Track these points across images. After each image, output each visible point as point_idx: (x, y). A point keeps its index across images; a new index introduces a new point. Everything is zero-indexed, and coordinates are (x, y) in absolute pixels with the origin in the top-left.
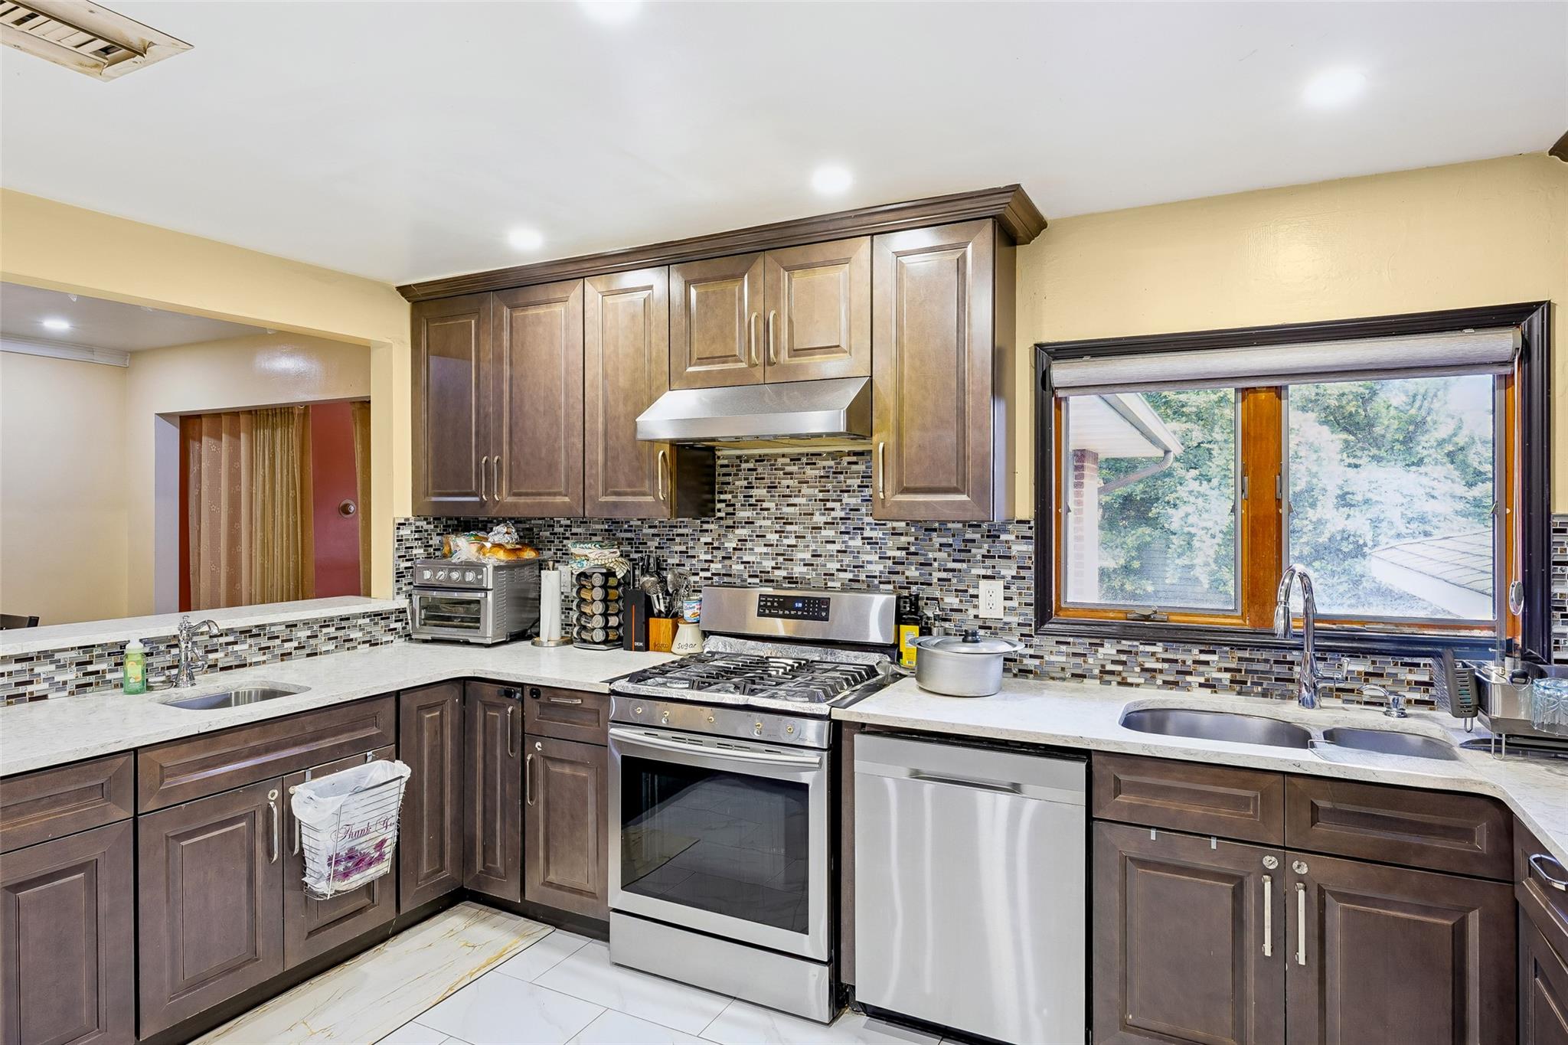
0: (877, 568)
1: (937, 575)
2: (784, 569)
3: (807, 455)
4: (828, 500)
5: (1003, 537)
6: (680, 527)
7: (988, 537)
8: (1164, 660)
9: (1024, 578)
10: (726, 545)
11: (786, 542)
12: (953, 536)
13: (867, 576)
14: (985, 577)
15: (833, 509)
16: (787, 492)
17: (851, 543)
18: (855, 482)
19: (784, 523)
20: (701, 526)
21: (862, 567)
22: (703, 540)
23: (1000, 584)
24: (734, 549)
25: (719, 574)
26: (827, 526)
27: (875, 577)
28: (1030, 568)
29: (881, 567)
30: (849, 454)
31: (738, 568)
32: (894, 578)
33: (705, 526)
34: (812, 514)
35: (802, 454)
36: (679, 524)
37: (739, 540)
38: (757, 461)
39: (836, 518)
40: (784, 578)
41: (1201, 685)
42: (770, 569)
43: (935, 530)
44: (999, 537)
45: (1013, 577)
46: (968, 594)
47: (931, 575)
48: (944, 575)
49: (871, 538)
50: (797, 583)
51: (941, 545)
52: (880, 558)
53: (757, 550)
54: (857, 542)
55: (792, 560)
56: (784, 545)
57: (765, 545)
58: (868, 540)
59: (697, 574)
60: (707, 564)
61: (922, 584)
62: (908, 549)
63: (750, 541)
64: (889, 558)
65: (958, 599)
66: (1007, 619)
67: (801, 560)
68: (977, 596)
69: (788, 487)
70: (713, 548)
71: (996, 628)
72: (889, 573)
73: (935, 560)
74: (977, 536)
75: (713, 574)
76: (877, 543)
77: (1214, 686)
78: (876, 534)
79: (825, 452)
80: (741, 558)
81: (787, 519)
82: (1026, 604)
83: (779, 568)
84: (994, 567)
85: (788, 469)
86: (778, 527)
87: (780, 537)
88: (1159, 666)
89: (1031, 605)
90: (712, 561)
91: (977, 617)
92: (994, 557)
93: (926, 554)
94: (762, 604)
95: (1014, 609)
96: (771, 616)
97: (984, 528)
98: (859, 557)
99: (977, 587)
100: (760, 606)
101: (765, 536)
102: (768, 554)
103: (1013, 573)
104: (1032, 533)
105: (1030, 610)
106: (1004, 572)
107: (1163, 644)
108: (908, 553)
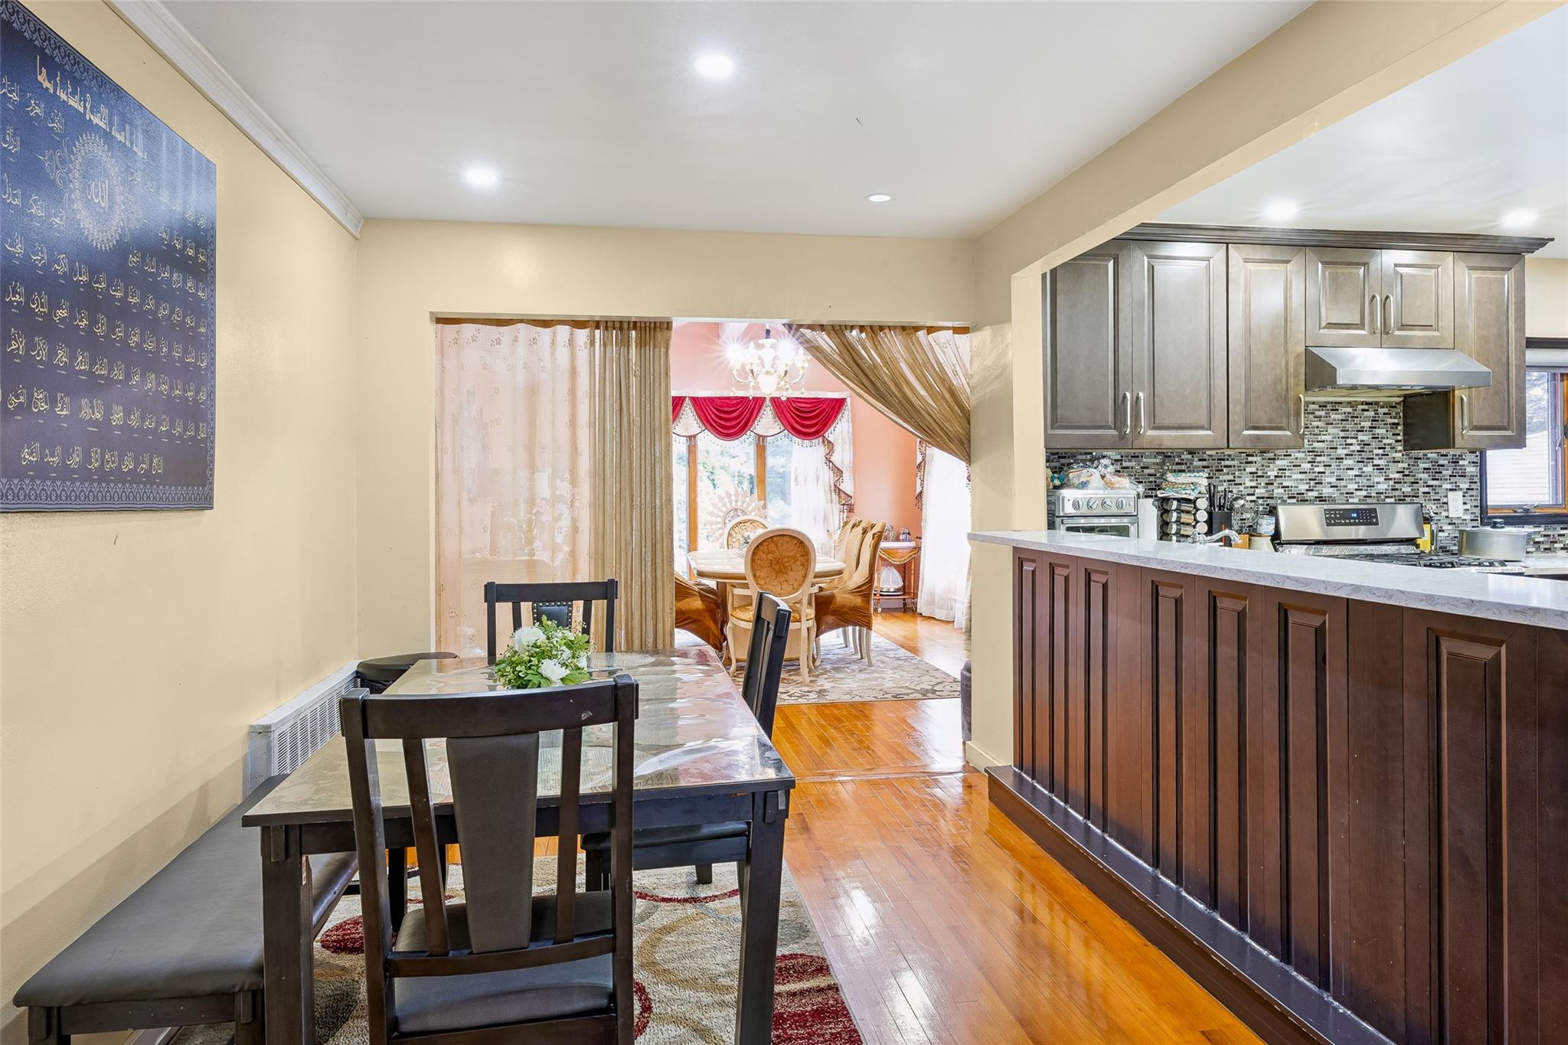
0: (1382, 487)
1: (1422, 490)
2: (1316, 491)
3: (1332, 403)
4: (1348, 438)
5: (1461, 462)
6: (1228, 460)
7: (1452, 462)
8: (1545, 536)
9: (1473, 489)
10: (1269, 473)
11: (1317, 470)
12: (1432, 462)
13: (1377, 493)
14: (1451, 490)
15: (1351, 444)
16: (1317, 431)
17: (1365, 469)
18: (1366, 425)
19: (1315, 455)
20: (1247, 459)
21: (1373, 486)
22: (1249, 470)
23: (1461, 493)
24: (1276, 477)
25: (1263, 498)
26: (1348, 457)
27: (1382, 493)
29: (1385, 486)
30: (1362, 403)
31: (1278, 491)
32: (1395, 493)
33: (1250, 459)
34: (1336, 448)
35: (1328, 403)
36: (1226, 457)
37: (1279, 470)
39: (1354, 451)
40: (1316, 497)
41: (1562, 549)
42: (1305, 492)
44: (1458, 462)
45: (1467, 489)
46: (1442, 502)
47: (1418, 490)
48: (1427, 490)
49: (1379, 465)
50: (1326, 501)
51: (1425, 469)
52: (1385, 479)
53: (1294, 476)
54: (1369, 469)
55: (1321, 483)
56: (1315, 473)
57: (1300, 473)
58: (1378, 468)
60: (1253, 490)
61: (1413, 496)
62: (1403, 472)
63: (1289, 470)
64: (1391, 479)
65: (1435, 506)
66: (1464, 517)
67: (1328, 483)
68: (1447, 503)
69: (1318, 427)
70: (1257, 477)
71: (1458, 524)
73: (1421, 479)
74: (1446, 462)
75: (1258, 498)
76: (1383, 469)
78: (1382, 462)
80: (1282, 484)
81: (1317, 452)
82: (1475, 506)
83: (1312, 490)
84: (1456, 483)
85: (1318, 413)
86: (1309, 459)
87: (1312, 466)
88: (1542, 539)
89: (1478, 506)
90: (1257, 487)
91: (1447, 517)
92: (1456, 476)
93: (1415, 476)
94: (1327, 516)
95: (1468, 510)
96: (1336, 524)
97: (1450, 457)
98: (1370, 480)
99: (1446, 496)
100: (1326, 518)
101: (1300, 466)
102: (1303, 480)
103: (1467, 486)
104: (1478, 460)
105: (1477, 511)
106: (1462, 486)
107: (1543, 526)
108: (1403, 476)
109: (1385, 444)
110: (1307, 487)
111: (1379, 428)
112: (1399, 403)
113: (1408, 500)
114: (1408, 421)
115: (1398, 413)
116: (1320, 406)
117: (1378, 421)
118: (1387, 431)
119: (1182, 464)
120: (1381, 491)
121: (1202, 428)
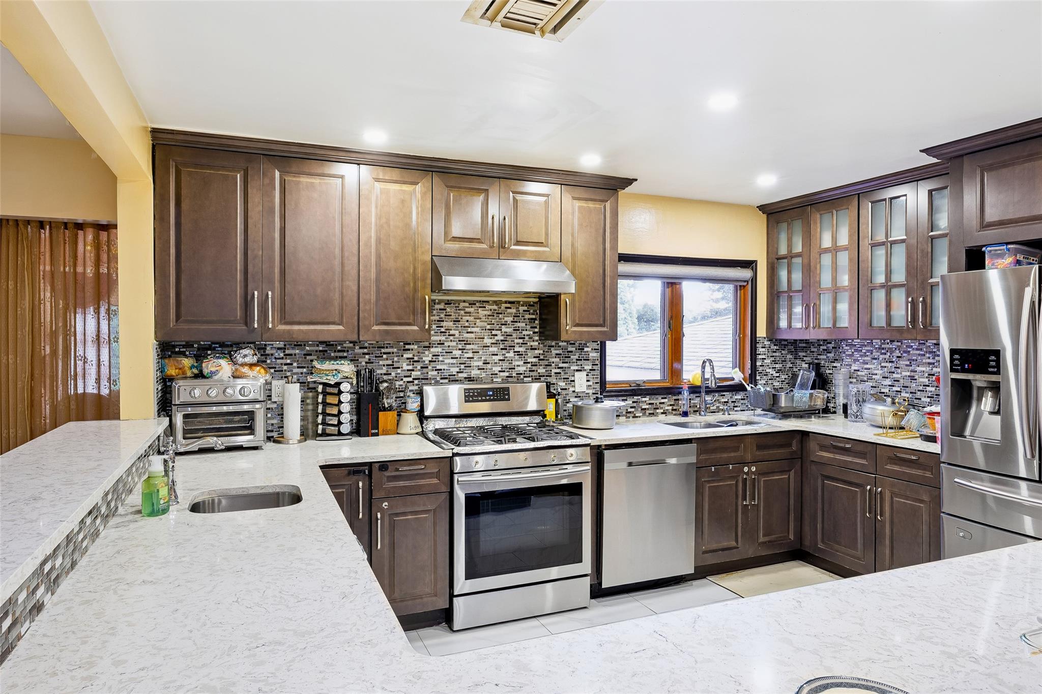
0: (522, 369)
1: (554, 371)
2: (465, 372)
3: (480, 301)
4: (493, 330)
5: (586, 349)
6: (387, 347)
7: (579, 349)
8: (650, 404)
9: (595, 370)
10: (424, 359)
11: (466, 355)
12: (562, 349)
13: (517, 374)
14: (577, 370)
15: (496, 335)
16: (467, 324)
17: (507, 355)
18: (509, 319)
19: (465, 344)
20: (404, 347)
21: (514, 369)
22: (406, 356)
23: (585, 373)
24: (430, 361)
25: (419, 379)
26: (493, 345)
27: (521, 374)
28: (597, 365)
29: (524, 368)
30: (506, 302)
31: (432, 374)
32: (531, 374)
33: (407, 347)
34: (484, 338)
35: (477, 301)
37: (433, 356)
38: (446, 304)
39: (499, 341)
40: (465, 378)
41: (662, 413)
42: (456, 373)
43: (553, 346)
44: (583, 349)
45: (590, 370)
46: (569, 380)
47: (551, 371)
48: (558, 371)
49: (519, 352)
50: (474, 380)
51: (557, 354)
52: (524, 363)
53: (447, 361)
54: (511, 354)
55: (470, 367)
56: (465, 358)
57: (452, 358)
58: (519, 354)
59: (402, 380)
60: (409, 372)
61: (547, 376)
62: (539, 357)
63: (442, 355)
64: (529, 363)
65: (564, 383)
66: (587, 392)
67: (476, 366)
68: (574, 381)
69: (467, 321)
70: (413, 361)
71: (582, 397)
72: (530, 371)
73: (553, 363)
74: (574, 349)
75: (413, 379)
76: (522, 355)
77: (666, 413)
78: (522, 349)
79: (491, 301)
80: (436, 367)
81: (467, 341)
82: (596, 383)
83: (462, 372)
84: (581, 365)
85: (467, 310)
86: (460, 347)
87: (462, 352)
88: (647, 407)
89: (598, 383)
90: (413, 370)
91: (574, 391)
92: (581, 360)
93: (548, 360)
94: (467, 394)
95: (591, 386)
96: (473, 401)
97: (577, 344)
98: (512, 363)
99: (574, 376)
100: (465, 396)
101: (452, 352)
102: (454, 364)
103: (590, 367)
104: (598, 347)
105: (598, 386)
106: (586, 368)
107: (649, 396)
108: (539, 360)
109: (524, 335)
110: (457, 370)
111: (519, 322)
112: (536, 303)
113: (542, 379)
114: (544, 317)
115: (535, 311)
116: (470, 304)
117: (519, 316)
118: (526, 325)
119: (344, 351)
120: (521, 372)
121: (334, 323)
